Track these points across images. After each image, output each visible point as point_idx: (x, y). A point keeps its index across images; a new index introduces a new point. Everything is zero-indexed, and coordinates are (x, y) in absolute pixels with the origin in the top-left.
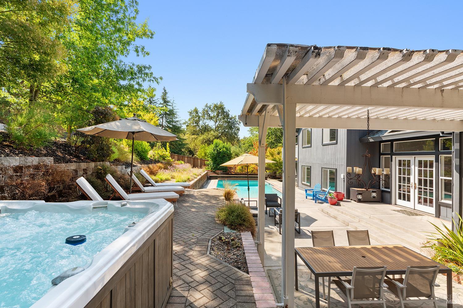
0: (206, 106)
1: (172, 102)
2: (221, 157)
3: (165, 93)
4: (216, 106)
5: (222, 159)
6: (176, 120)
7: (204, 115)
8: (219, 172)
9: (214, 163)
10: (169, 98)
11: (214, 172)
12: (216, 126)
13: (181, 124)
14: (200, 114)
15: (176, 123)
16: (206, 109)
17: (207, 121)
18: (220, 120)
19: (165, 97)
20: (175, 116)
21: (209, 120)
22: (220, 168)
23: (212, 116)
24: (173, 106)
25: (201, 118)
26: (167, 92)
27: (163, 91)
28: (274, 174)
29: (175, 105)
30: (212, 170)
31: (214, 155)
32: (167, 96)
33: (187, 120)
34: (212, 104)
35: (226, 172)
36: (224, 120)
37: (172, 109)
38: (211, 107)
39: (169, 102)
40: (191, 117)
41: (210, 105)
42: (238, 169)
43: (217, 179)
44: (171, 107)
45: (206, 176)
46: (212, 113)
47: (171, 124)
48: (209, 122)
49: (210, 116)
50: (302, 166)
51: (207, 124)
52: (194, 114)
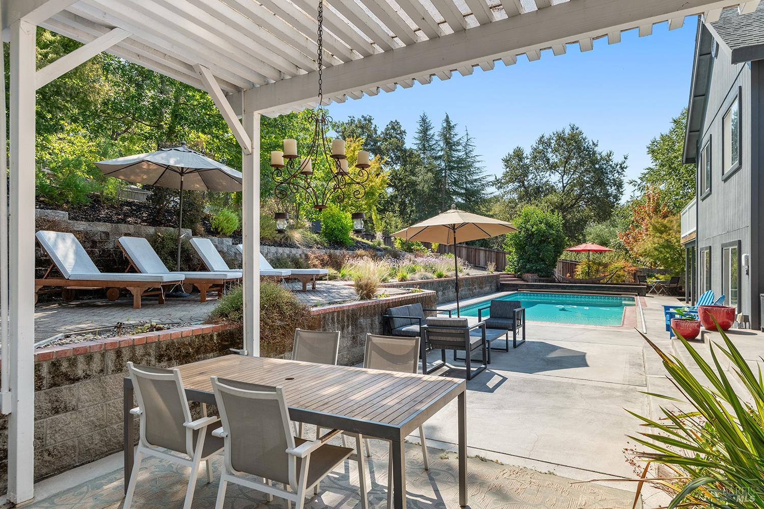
0: (541, 141)
1: (464, 144)
2: (534, 245)
3: (449, 127)
4: (560, 138)
5: (538, 249)
7: (535, 158)
8: (529, 276)
9: (520, 258)
10: (459, 134)
11: (520, 277)
12: (563, 184)
13: (483, 185)
14: (527, 161)
15: (473, 184)
16: (540, 147)
17: (546, 175)
18: (576, 167)
19: (448, 135)
20: (472, 169)
21: (548, 173)
22: (532, 267)
23: (556, 161)
24: (467, 151)
25: (531, 168)
26: (452, 124)
27: (445, 125)
28: (671, 282)
29: (470, 148)
30: (515, 273)
31: (520, 241)
32: (453, 133)
33: (499, 176)
34: (553, 135)
35: (547, 278)
36: (584, 166)
37: (465, 156)
38: (552, 141)
39: (458, 144)
40: (508, 170)
41: (549, 137)
42: (580, 270)
43: (517, 291)
44: (461, 154)
45: (491, 282)
46: (554, 156)
47: (462, 188)
48: (550, 175)
49: (551, 162)
50: (702, 249)
51: (545, 180)
52: (514, 162)
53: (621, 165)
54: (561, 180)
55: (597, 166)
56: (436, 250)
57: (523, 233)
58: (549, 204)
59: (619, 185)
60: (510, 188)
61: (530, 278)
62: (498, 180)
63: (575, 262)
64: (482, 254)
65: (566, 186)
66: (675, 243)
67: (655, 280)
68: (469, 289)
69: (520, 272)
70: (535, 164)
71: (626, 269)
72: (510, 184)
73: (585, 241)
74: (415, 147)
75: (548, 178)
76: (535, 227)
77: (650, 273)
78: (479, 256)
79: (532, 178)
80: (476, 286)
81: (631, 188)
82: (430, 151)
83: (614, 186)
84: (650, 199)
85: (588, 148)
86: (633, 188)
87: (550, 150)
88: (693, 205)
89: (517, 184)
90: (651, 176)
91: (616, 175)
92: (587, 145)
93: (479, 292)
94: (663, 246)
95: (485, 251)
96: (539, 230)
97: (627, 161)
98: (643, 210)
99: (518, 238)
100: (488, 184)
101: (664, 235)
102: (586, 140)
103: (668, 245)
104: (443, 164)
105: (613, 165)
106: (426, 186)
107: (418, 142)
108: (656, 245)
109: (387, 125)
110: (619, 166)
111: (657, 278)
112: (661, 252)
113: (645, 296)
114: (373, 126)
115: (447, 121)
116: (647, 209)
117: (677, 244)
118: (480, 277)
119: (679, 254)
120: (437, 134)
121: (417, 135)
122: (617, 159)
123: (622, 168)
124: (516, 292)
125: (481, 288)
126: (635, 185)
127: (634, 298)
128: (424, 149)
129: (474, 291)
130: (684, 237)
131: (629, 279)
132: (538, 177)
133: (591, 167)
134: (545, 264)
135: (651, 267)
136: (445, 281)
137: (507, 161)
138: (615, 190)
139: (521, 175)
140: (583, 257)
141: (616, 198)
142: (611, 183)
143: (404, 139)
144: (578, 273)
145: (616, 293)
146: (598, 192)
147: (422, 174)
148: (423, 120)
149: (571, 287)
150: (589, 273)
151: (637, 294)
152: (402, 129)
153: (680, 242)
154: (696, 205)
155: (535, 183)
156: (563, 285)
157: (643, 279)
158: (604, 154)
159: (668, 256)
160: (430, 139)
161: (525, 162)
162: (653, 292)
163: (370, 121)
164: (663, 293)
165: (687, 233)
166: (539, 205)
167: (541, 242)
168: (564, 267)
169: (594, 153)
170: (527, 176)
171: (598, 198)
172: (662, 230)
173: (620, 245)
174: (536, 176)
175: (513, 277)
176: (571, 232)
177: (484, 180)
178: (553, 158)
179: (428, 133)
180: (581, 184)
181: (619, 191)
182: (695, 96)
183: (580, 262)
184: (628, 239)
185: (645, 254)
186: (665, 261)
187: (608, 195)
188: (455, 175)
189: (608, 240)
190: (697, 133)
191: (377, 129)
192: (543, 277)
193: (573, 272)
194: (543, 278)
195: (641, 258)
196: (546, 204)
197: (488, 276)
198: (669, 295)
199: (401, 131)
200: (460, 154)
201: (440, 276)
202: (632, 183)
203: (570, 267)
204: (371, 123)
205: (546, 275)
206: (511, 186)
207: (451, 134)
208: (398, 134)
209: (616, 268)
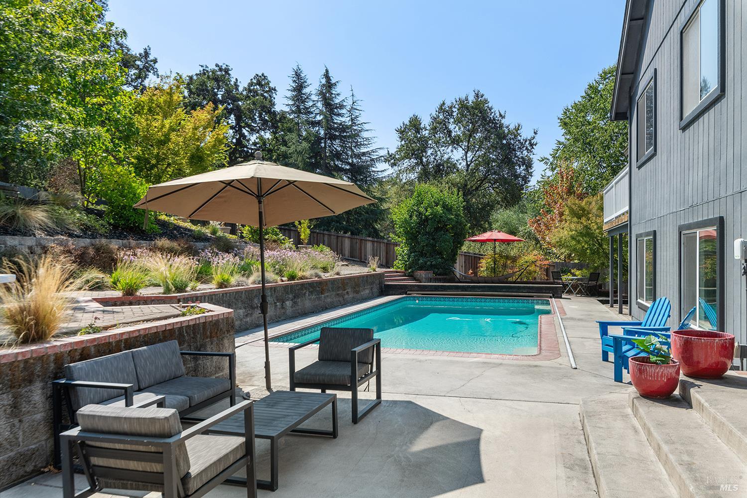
0: (441, 109)
1: (348, 108)
2: (428, 233)
3: (329, 85)
4: (463, 105)
5: (433, 239)
6: (363, 150)
7: (434, 130)
8: (421, 274)
9: (412, 250)
10: (342, 93)
11: (412, 276)
12: (467, 162)
13: (372, 160)
14: (426, 133)
15: (360, 159)
16: (440, 116)
17: (447, 151)
18: (482, 142)
19: (327, 95)
20: (359, 140)
21: (450, 147)
22: (426, 263)
23: (458, 133)
24: (353, 117)
25: (430, 142)
26: (333, 81)
27: (324, 81)
28: (590, 279)
29: (357, 113)
30: (406, 270)
31: (411, 229)
32: (334, 92)
33: (393, 151)
34: (455, 103)
35: (445, 277)
36: (490, 141)
37: (350, 123)
38: (454, 110)
39: (341, 107)
40: (403, 143)
41: (450, 105)
42: (484, 265)
43: (406, 294)
44: (346, 120)
45: (372, 283)
46: (457, 128)
47: (347, 162)
48: (452, 151)
49: (453, 134)
50: (638, 236)
51: (446, 156)
52: (410, 133)
53: (530, 140)
54: (464, 158)
55: (504, 142)
56: (306, 241)
57: (415, 218)
58: (450, 184)
59: (528, 164)
60: (405, 165)
61: (424, 276)
62: (391, 156)
63: (480, 255)
64: (369, 245)
65: (470, 164)
66: (595, 230)
67: (571, 277)
68: (338, 295)
69: (411, 271)
70: (435, 136)
71: (538, 263)
72: (405, 161)
73: (491, 229)
74: (287, 109)
75: (450, 154)
76: (429, 210)
77: (565, 268)
78: (365, 248)
79: (431, 154)
80: (349, 290)
81: (543, 166)
82: (305, 114)
83: (523, 165)
84: (562, 177)
85: (494, 119)
86: (545, 167)
87: (452, 120)
88: (623, 177)
89: (414, 161)
90: (564, 153)
91: (525, 152)
92: (493, 116)
93: (353, 297)
94: (581, 234)
95: (373, 242)
96: (434, 215)
97: (537, 137)
98: (556, 191)
99: (410, 224)
100: (378, 159)
101: (583, 220)
102: (492, 111)
103: (587, 233)
104: (322, 132)
105: (522, 141)
106: (300, 159)
107: (291, 102)
108: (574, 232)
109: (252, 80)
110: (527, 143)
111: (574, 275)
112: (579, 242)
113: (561, 298)
114: (233, 80)
115: (327, 76)
116: (560, 190)
117: (597, 231)
118: (354, 278)
119: (599, 244)
120: (314, 92)
121: (289, 94)
122: (525, 134)
123: (532, 145)
124: (404, 296)
125: (357, 292)
126: (546, 163)
127: (548, 300)
128: (298, 111)
129: (346, 296)
130: (607, 222)
131: (540, 275)
132: (439, 153)
133: (498, 143)
134: (443, 258)
135: (565, 261)
136: (297, 285)
137: (402, 132)
138: (524, 170)
139: (418, 150)
140: (488, 250)
141: (526, 180)
142: (519, 161)
143: (274, 98)
144: (482, 269)
145: (527, 294)
146: (505, 173)
147: (294, 144)
148: (298, 75)
149: (473, 288)
150: (495, 270)
151: (551, 295)
152: (271, 85)
153: (602, 228)
154: (627, 177)
155: (435, 159)
156: (463, 286)
157: (557, 276)
158: (512, 127)
159: (586, 246)
160: (305, 99)
161: (423, 133)
162: (570, 292)
163: (227, 71)
164: (580, 293)
165: (613, 216)
166: (440, 185)
167: (437, 229)
168: (467, 261)
169: (501, 126)
170: (426, 152)
171: (506, 179)
172: (580, 214)
173: (530, 233)
174: (436, 152)
175: (403, 276)
176: (475, 218)
177: (374, 154)
178: (456, 130)
179: (304, 91)
180: (487, 162)
181: (528, 171)
182: (631, 20)
183: (485, 255)
184: (540, 227)
185: (561, 244)
186: (582, 253)
187: (517, 176)
188: (337, 145)
189: (517, 229)
190: (631, 76)
191: (239, 84)
192: (439, 275)
193: (477, 268)
194: (440, 277)
195: (554, 249)
196: (447, 185)
197: (367, 276)
198: (587, 295)
199: (269, 88)
200: (343, 119)
201: (292, 277)
202: (543, 160)
203: (473, 261)
204: (229, 75)
205: (444, 272)
206: (406, 163)
207: (332, 94)
208: (266, 92)
209: (527, 262)
